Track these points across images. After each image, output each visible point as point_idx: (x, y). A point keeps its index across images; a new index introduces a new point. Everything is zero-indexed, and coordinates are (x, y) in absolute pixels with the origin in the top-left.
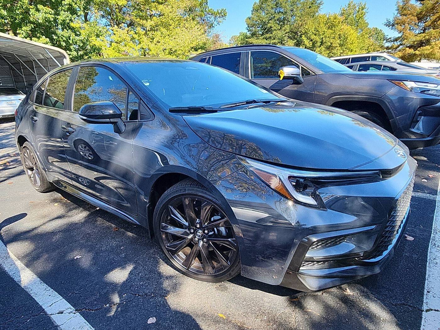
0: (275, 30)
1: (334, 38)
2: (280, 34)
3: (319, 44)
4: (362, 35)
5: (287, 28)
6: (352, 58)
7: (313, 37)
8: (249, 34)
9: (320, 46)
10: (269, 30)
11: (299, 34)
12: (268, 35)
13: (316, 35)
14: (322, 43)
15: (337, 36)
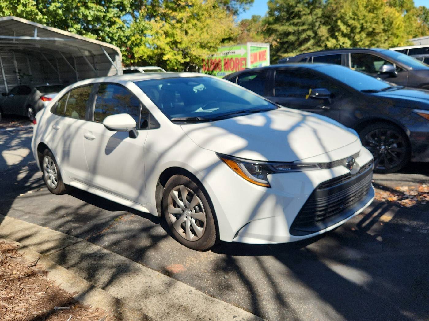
0: (305, 15)
1: (376, 23)
2: (310, 18)
3: (358, 30)
4: (409, 18)
5: (319, 12)
6: (410, 50)
7: (351, 22)
8: (271, 19)
9: (360, 32)
10: (298, 15)
11: (334, 18)
12: (296, 21)
13: (354, 19)
14: (363, 29)
15: (380, 21)
